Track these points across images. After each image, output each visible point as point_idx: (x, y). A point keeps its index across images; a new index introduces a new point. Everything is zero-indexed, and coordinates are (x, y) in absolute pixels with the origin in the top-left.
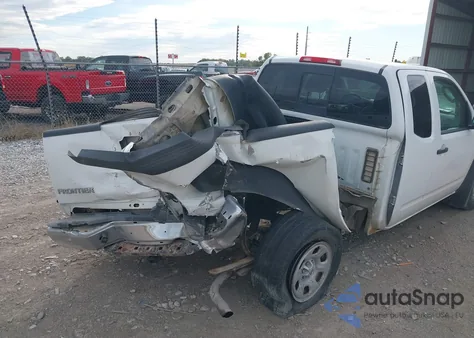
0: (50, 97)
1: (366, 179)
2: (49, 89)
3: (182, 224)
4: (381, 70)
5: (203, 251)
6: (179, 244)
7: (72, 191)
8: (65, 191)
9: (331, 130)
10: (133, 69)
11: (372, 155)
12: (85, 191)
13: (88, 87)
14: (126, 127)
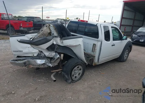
0: (10, 28)
1: (93, 51)
2: (10, 25)
3: (45, 60)
4: (97, 24)
5: (50, 67)
6: (44, 65)
7: (17, 51)
8: (15, 51)
9: (82, 38)
10: (35, 21)
11: (94, 45)
12: (20, 51)
13: (21, 25)
14: (31, 35)
